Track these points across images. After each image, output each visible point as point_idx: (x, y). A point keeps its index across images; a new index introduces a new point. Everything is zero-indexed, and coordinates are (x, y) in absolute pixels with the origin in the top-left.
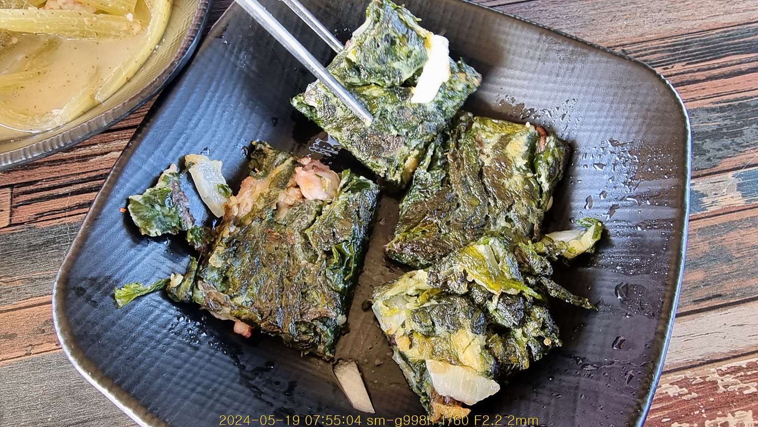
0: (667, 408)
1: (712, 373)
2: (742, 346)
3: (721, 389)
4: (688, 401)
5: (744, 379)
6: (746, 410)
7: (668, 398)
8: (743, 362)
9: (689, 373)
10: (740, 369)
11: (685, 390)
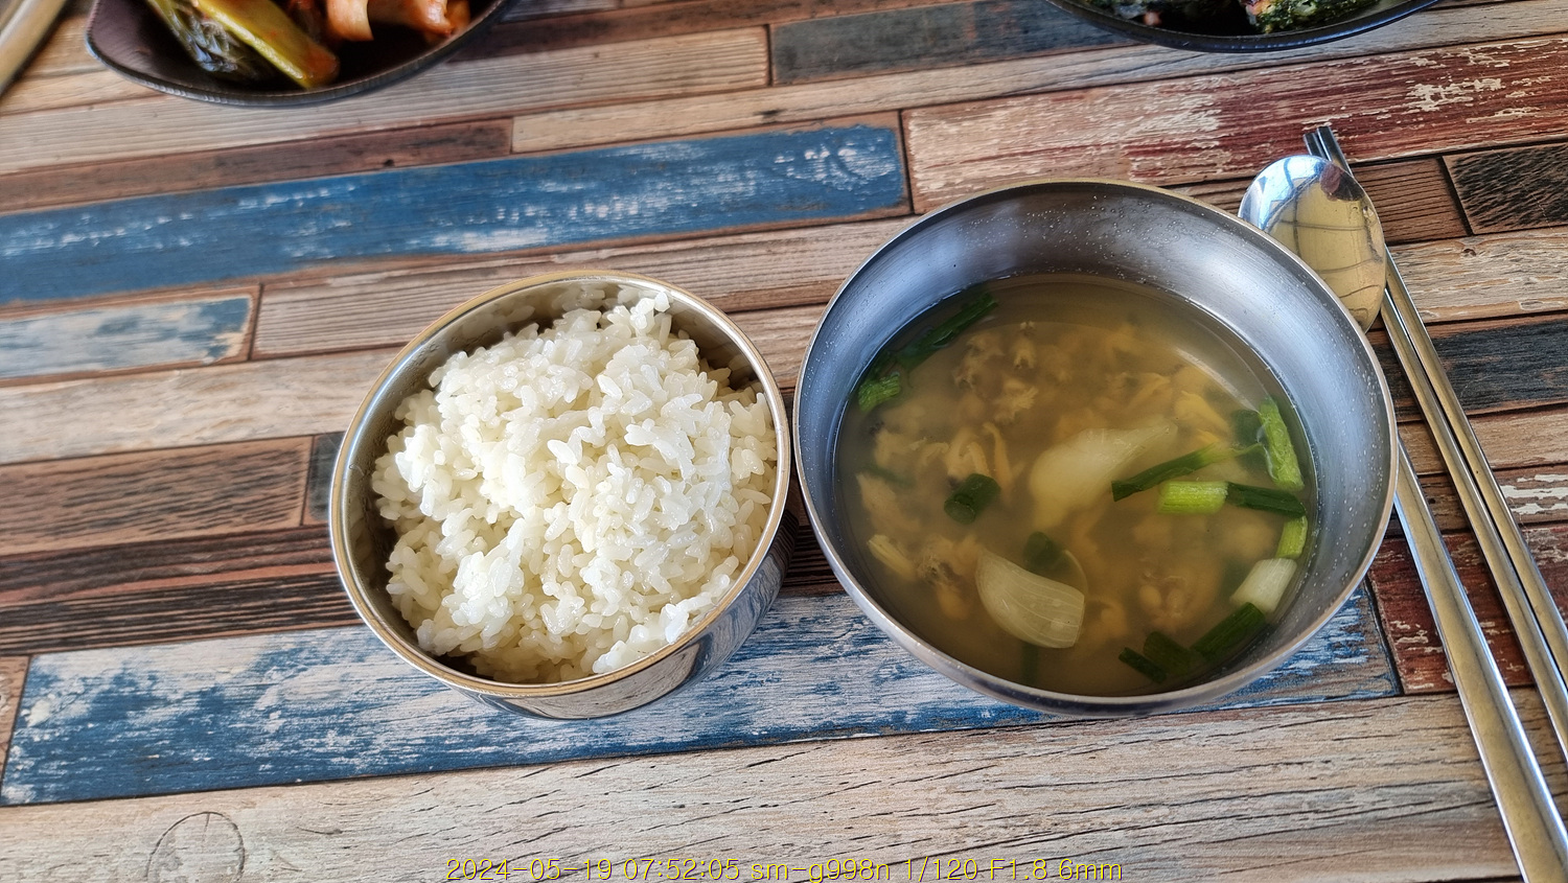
0: (1413, 74)
1: (1465, 51)
2: (1500, 33)
3: (1472, 62)
4: (1435, 70)
5: (1495, 57)
6: (1496, 78)
7: (1417, 67)
8: (1499, 45)
9: (1439, 51)
10: (1495, 49)
11: (1434, 62)
